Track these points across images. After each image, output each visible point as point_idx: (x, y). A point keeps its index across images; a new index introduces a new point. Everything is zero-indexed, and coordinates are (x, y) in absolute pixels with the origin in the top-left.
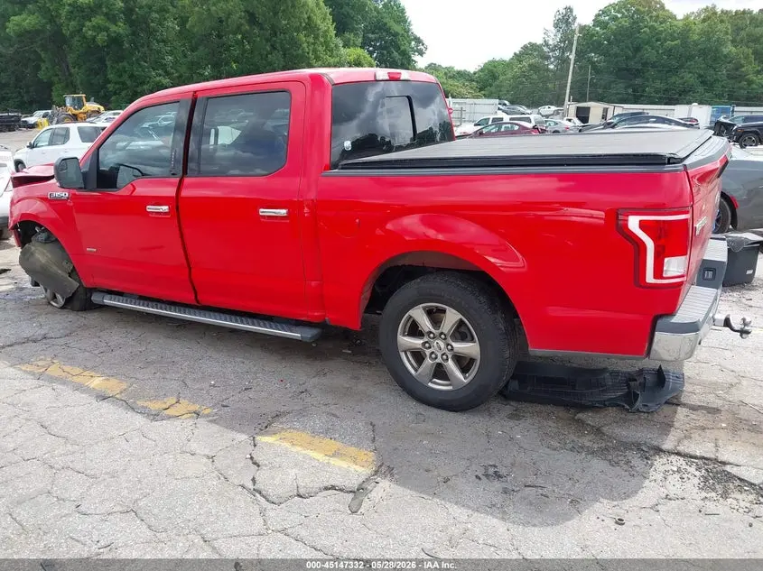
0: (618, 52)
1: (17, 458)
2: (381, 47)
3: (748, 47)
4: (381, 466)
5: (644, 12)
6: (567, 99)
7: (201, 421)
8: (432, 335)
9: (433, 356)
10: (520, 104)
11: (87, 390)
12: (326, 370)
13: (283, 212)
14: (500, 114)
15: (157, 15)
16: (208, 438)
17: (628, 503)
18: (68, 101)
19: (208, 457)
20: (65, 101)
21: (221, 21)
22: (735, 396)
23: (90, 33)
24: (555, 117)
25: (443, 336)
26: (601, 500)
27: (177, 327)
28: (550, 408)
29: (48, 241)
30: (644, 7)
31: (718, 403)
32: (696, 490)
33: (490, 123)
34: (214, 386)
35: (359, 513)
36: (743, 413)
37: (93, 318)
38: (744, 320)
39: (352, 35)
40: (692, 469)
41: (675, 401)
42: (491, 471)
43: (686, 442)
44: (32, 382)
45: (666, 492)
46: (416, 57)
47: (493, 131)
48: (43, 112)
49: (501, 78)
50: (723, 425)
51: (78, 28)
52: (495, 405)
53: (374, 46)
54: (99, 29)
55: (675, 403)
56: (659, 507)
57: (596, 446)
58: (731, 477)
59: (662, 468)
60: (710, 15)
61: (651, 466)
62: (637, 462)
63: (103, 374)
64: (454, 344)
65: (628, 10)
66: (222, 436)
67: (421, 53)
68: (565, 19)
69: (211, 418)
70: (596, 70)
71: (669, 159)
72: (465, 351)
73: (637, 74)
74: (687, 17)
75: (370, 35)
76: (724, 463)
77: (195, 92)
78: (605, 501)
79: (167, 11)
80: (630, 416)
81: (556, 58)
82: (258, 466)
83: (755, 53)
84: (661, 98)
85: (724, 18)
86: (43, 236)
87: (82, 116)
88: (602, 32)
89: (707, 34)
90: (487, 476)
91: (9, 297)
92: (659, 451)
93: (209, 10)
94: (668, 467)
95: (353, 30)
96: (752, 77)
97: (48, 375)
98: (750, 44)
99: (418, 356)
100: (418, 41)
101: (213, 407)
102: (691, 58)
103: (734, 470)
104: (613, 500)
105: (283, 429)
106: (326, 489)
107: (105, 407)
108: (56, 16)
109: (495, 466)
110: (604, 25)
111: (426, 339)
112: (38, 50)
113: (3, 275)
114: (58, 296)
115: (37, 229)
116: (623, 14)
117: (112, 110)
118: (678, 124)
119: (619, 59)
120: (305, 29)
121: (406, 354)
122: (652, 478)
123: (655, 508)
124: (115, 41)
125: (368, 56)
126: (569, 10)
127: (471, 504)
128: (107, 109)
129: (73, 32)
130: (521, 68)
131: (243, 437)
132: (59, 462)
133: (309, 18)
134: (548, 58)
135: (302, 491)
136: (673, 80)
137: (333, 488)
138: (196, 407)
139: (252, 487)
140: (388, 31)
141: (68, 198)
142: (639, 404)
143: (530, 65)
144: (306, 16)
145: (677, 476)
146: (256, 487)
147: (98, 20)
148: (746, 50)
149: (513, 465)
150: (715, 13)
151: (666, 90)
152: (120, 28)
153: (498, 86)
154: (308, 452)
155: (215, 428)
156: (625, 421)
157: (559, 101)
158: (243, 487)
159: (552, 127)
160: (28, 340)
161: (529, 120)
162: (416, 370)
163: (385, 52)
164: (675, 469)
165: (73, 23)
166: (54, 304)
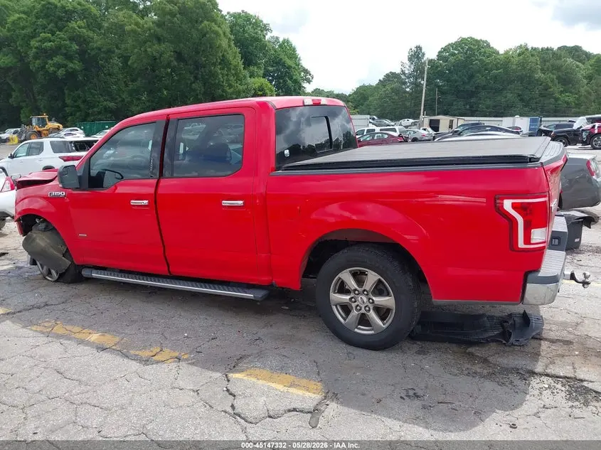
0: (457, 78)
1: (43, 397)
2: (279, 78)
3: (553, 74)
4: (328, 392)
5: (475, 50)
6: (422, 113)
7: (183, 364)
8: (357, 292)
9: (358, 308)
10: (385, 118)
11: (88, 343)
12: (271, 323)
13: (240, 203)
14: (371, 127)
15: (104, 55)
16: (190, 376)
17: (516, 413)
18: (34, 121)
19: (194, 391)
20: (31, 121)
21: (156, 59)
22: (582, 331)
23: (52, 69)
24: (413, 127)
25: (365, 292)
26: (497, 411)
27: (150, 293)
28: (446, 345)
29: (46, 229)
30: (474, 45)
31: (570, 337)
32: (564, 401)
33: (365, 133)
34: (187, 337)
35: (318, 427)
36: (590, 343)
37: (81, 288)
38: (585, 274)
39: (256, 68)
40: (559, 386)
41: (538, 337)
42: (411, 393)
43: (551, 366)
44: (42, 340)
45: (543, 403)
46: (305, 85)
47: (368, 139)
48: (13, 130)
49: (370, 99)
50: (577, 353)
51: (42, 65)
52: (406, 344)
53: (273, 76)
54: (59, 66)
55: (538, 338)
56: (540, 415)
57: (485, 371)
58: (588, 390)
59: (537, 386)
60: (524, 51)
61: (529, 384)
62: (517, 382)
63: (98, 331)
64: (374, 298)
65: (463, 48)
66: (201, 374)
67: (309, 81)
68: (416, 55)
69: (190, 362)
70: (442, 93)
71: (530, 158)
72: (384, 303)
73: (472, 94)
74: (507, 52)
75: (270, 69)
76: (582, 381)
77: (168, 115)
78: (500, 412)
79: (113, 52)
80: (507, 349)
81: (411, 83)
82: (234, 396)
83: (558, 78)
84: (490, 112)
85: (534, 52)
86: (42, 226)
87: (45, 132)
88: (444, 64)
89: (522, 65)
90: (408, 396)
91: (11, 274)
92: (533, 373)
93: (146, 51)
94: (541, 385)
95: (256, 64)
96: (557, 95)
97: (55, 334)
98: (554, 71)
99: (346, 309)
100: (306, 72)
101: (191, 353)
102: (511, 82)
103: (590, 386)
104: (505, 411)
105: (248, 368)
106: (289, 411)
107: (106, 356)
108: (25, 57)
109: (414, 390)
110: (445, 59)
111: (352, 295)
112: (10, 82)
113: (3, 257)
114: (53, 272)
115: (37, 221)
116: (459, 50)
117: (68, 127)
118: (506, 131)
119: (457, 83)
120: (220, 64)
121: (337, 308)
122: (530, 393)
123: (536, 415)
124: (71, 75)
125: (269, 84)
126: (419, 48)
127: (400, 417)
128: (65, 127)
129: (38, 68)
130: (385, 91)
131: (217, 375)
132: (78, 399)
133: (223, 56)
134: (405, 83)
135: (271, 413)
136: (499, 98)
137: (295, 410)
138: (176, 354)
139: (232, 412)
140: (284, 65)
141: (65, 196)
142: (512, 340)
143: (392, 89)
144: (221, 54)
145: (549, 391)
146: (236, 411)
147: (58, 59)
148: (552, 76)
149: (426, 387)
150: (527, 49)
151: (495, 106)
152: (76, 65)
153: (368, 105)
154: (270, 384)
155: (194, 369)
156: (504, 352)
157: (415, 115)
158: (225, 412)
159: (412, 136)
160: (33, 307)
161: (394, 130)
162: (345, 320)
163: (282, 81)
164: (547, 386)
165: (38, 61)
166: (49, 278)
